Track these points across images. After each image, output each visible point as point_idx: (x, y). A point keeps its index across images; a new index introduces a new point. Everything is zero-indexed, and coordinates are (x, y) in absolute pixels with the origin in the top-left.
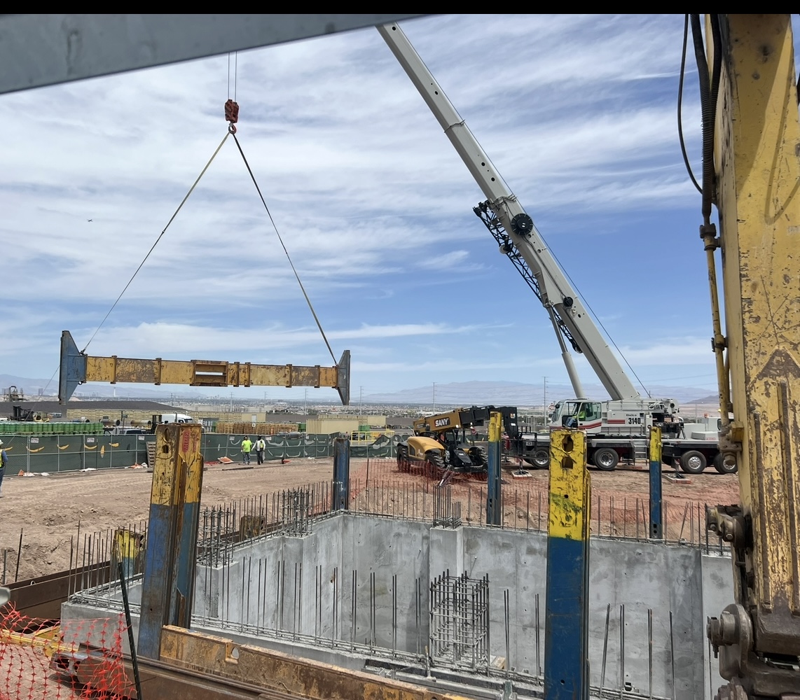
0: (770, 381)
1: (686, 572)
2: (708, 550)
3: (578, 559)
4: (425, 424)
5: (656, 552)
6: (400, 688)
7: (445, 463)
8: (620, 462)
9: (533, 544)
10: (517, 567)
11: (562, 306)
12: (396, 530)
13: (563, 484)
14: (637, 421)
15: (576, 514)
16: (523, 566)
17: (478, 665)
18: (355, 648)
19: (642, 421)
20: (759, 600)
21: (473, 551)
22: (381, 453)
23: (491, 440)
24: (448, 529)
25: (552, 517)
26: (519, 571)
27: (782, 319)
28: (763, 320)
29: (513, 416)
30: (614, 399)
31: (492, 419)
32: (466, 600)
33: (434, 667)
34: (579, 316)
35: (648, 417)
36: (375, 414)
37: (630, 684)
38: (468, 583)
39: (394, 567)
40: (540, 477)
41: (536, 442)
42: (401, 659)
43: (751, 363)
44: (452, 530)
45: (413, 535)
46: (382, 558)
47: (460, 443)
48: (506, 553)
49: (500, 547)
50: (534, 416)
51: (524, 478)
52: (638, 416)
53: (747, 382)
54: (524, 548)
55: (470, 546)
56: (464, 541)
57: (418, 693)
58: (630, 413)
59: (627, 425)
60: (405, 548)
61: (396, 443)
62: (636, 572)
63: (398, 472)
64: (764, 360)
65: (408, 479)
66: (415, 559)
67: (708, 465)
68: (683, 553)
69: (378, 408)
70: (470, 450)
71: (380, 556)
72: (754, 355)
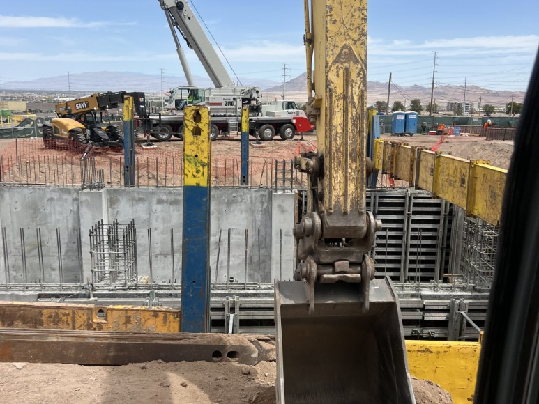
0: (340, 66)
1: (263, 205)
2: (276, 190)
3: (205, 200)
4: (67, 107)
5: (245, 194)
6: (73, 308)
7: (86, 139)
8: (219, 134)
9: (161, 196)
10: (150, 214)
11: (176, 8)
12: (49, 196)
13: (193, 147)
14: (231, 103)
15: (203, 168)
16: (154, 213)
17: (129, 284)
18: (27, 288)
19: (235, 103)
20: (326, 208)
21: (115, 206)
22: (26, 134)
23: (126, 119)
24: (94, 191)
25: (186, 172)
26: (151, 217)
27: (349, 23)
28: (338, 22)
29: (141, 99)
30: (217, 87)
31: (126, 102)
32: (118, 240)
33: (95, 291)
34: (189, 18)
35: (238, 100)
36: (15, 100)
37: (232, 278)
38: (119, 228)
39: (49, 225)
40: (163, 147)
41: (160, 120)
42: (67, 290)
43: (330, 53)
44: (98, 191)
45: (64, 198)
46: (38, 219)
47: (98, 123)
48: (141, 205)
49: (136, 201)
50: (154, 101)
51: (151, 149)
52: (232, 100)
53: (326, 67)
54: (155, 200)
55: (112, 202)
56: (108, 199)
57: (88, 309)
58: (225, 97)
59: (224, 106)
60: (58, 209)
61: (40, 125)
62: (232, 209)
63: (46, 148)
64: (337, 51)
65: (53, 154)
66: (67, 217)
67: (276, 134)
68: (262, 193)
69: (17, 94)
70: (107, 128)
71: (36, 217)
72: (331, 48)
